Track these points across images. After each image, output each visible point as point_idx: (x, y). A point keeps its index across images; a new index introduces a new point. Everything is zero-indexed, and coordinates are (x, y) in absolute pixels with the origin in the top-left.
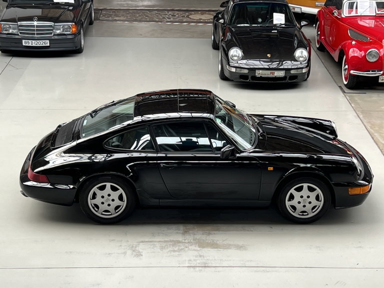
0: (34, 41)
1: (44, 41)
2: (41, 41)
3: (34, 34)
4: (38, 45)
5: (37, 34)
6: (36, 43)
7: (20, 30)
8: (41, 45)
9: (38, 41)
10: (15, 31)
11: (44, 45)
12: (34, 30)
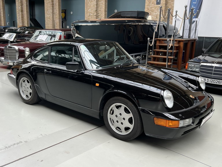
0: (209, 79)
1: (218, 80)
2: (216, 80)
3: (211, 73)
4: (213, 83)
5: (214, 74)
6: (211, 81)
7: (201, 69)
8: (215, 83)
9: (213, 80)
10: (197, 70)
11: (218, 84)
12: (212, 70)
